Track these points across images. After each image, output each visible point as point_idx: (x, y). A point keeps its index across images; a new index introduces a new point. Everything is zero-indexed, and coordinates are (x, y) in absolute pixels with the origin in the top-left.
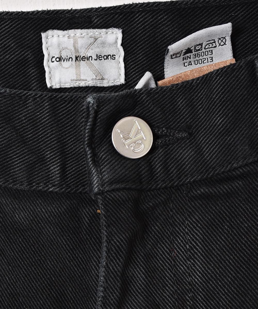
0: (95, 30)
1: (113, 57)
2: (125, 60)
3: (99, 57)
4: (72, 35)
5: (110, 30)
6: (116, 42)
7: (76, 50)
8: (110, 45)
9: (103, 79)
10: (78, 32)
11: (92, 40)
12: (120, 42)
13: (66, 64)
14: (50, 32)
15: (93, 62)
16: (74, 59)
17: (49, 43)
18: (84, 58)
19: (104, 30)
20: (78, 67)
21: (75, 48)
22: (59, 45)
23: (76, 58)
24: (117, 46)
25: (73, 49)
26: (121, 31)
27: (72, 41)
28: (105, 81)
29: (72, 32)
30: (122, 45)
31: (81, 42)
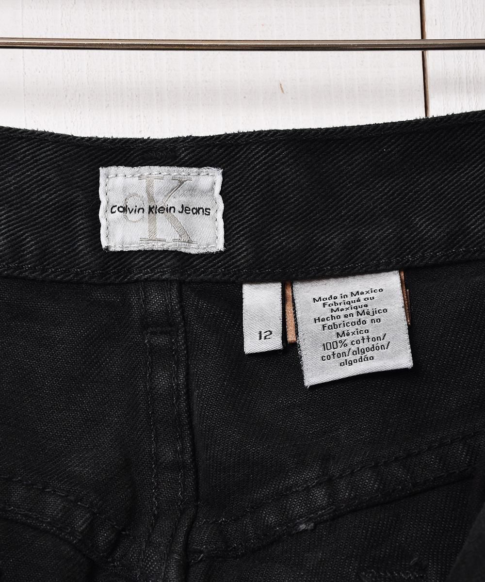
0: (181, 169)
1: (207, 211)
2: (224, 216)
3: (185, 209)
4: (146, 174)
5: (204, 170)
6: (212, 189)
7: (151, 198)
8: (203, 193)
9: (190, 242)
10: (155, 169)
11: (176, 183)
12: (218, 188)
13: (133, 217)
14: (113, 169)
15: (177, 214)
16: (147, 210)
17: (110, 186)
18: (162, 210)
19: (195, 170)
20: (152, 222)
21: (149, 194)
22: (125, 189)
23: (150, 209)
24: (213, 196)
25: (145, 195)
26: (221, 171)
27: (144, 182)
28: (193, 246)
29: (145, 170)
30: (221, 194)
31: (157, 185)
